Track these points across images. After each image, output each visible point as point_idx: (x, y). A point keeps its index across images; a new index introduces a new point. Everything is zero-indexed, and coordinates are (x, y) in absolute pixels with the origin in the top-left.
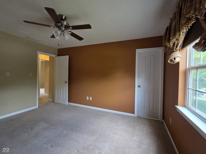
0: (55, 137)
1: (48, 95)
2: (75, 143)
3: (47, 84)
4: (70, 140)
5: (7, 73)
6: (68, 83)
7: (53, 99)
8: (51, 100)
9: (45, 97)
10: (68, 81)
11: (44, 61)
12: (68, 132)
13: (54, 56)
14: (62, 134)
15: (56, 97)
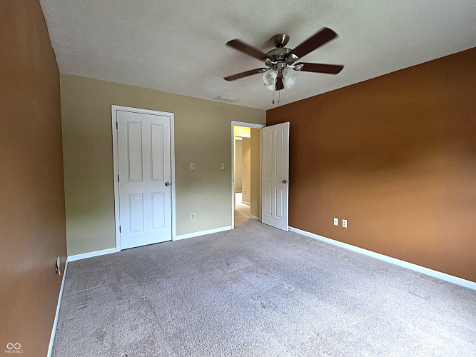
0: (268, 291)
1: (249, 207)
2: (310, 315)
3: (247, 186)
4: (298, 305)
5: (191, 164)
6: (288, 184)
7: (258, 216)
8: (255, 217)
9: (245, 211)
10: (288, 179)
11: (241, 139)
12: (293, 289)
13: (259, 126)
14: (281, 288)
15: (264, 213)
